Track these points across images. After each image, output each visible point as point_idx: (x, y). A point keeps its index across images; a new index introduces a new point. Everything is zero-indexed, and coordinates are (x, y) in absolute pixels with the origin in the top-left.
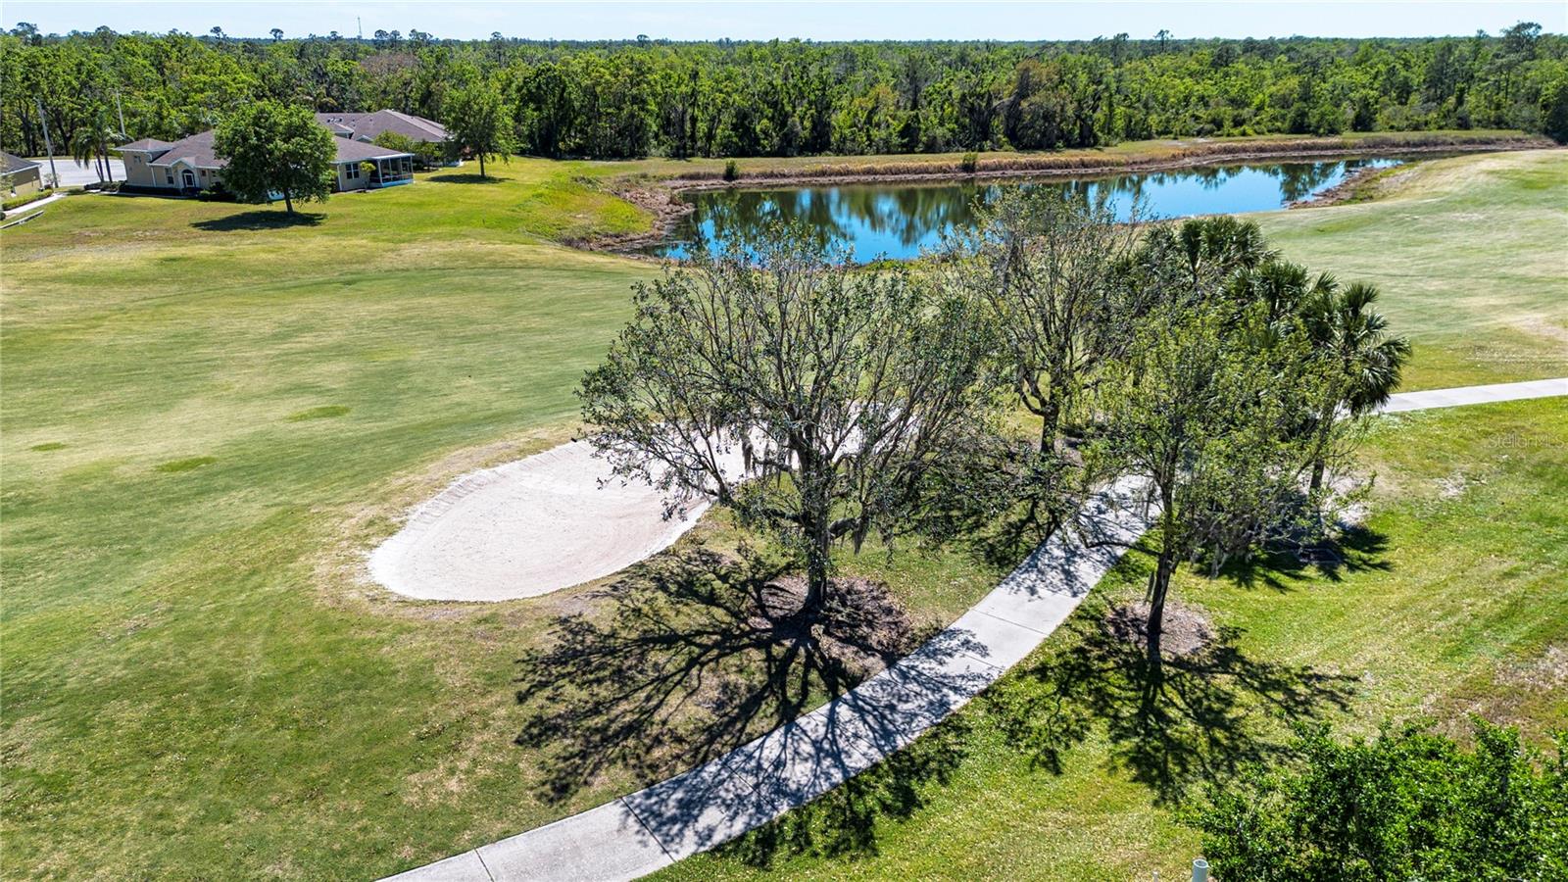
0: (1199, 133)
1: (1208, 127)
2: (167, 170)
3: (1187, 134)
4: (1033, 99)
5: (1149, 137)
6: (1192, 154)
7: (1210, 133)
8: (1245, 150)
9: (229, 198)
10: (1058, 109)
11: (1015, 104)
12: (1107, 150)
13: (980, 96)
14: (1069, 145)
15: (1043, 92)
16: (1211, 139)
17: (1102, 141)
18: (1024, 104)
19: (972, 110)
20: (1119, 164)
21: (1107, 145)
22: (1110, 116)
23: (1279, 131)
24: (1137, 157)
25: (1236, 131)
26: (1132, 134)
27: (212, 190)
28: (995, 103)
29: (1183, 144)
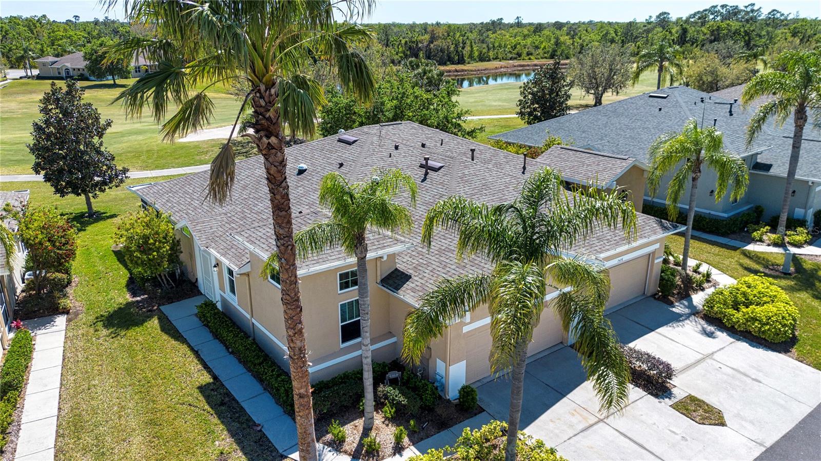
0: (511, 59)
1: (514, 56)
2: (58, 69)
3: (506, 59)
4: (435, 43)
5: (489, 60)
6: (505, 67)
7: (515, 58)
8: (528, 65)
9: (87, 79)
10: (446, 47)
11: (428, 45)
12: (468, 65)
13: (413, 42)
14: (453, 64)
15: (440, 41)
16: (515, 61)
17: (467, 62)
18: (432, 45)
19: (410, 48)
20: (471, 71)
21: (469, 63)
22: (472, 51)
23: (546, 58)
24: (480, 68)
25: (526, 58)
26: (482, 59)
27: (79, 76)
28: (420, 45)
29: (503, 63)
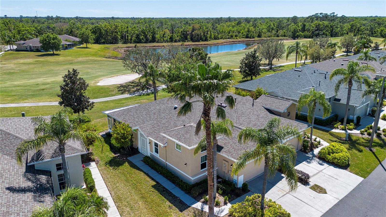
0: (228, 38)
1: (230, 37)
2: (26, 46)
3: (226, 38)
4: (194, 32)
5: (219, 39)
6: (226, 42)
7: (230, 38)
8: (236, 41)
9: (40, 51)
10: (200, 34)
11: (192, 33)
12: (209, 42)
13: (185, 31)
14: (203, 41)
15: (197, 31)
16: (230, 39)
17: (209, 40)
18: (193, 33)
19: (183, 34)
20: (211, 44)
21: (210, 41)
22: (211, 35)
23: (244, 38)
24: (215, 43)
25: (235, 38)
26: (216, 38)
27: (36, 50)
28: (188, 33)
29: (225, 40)
